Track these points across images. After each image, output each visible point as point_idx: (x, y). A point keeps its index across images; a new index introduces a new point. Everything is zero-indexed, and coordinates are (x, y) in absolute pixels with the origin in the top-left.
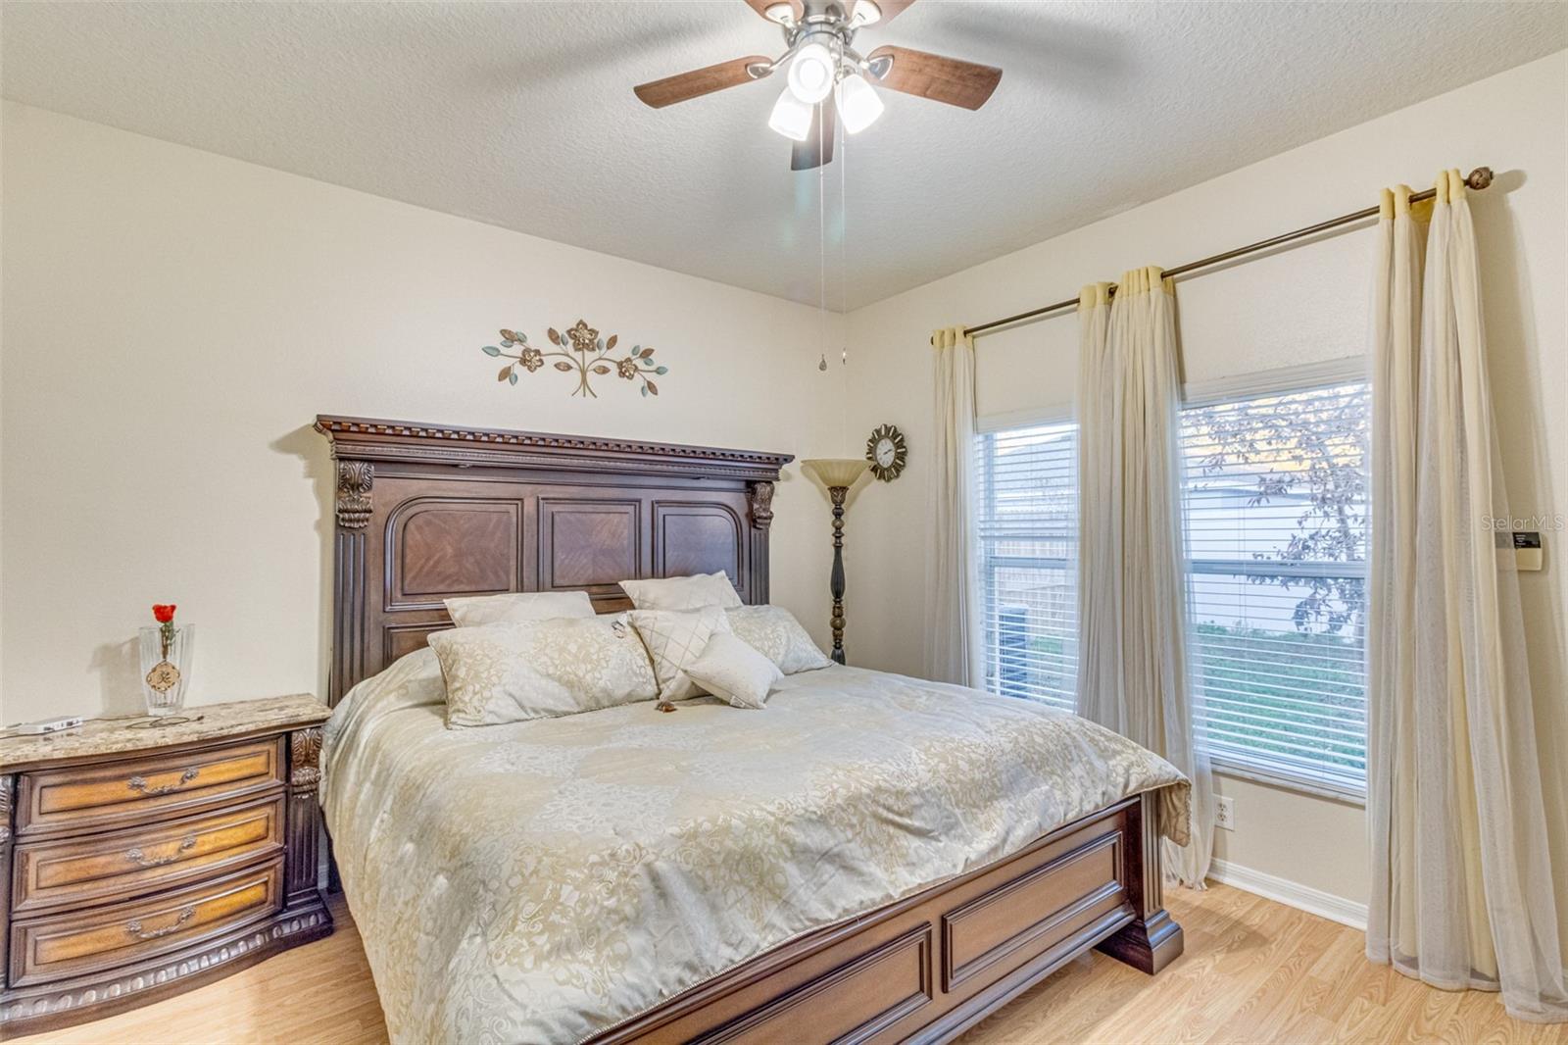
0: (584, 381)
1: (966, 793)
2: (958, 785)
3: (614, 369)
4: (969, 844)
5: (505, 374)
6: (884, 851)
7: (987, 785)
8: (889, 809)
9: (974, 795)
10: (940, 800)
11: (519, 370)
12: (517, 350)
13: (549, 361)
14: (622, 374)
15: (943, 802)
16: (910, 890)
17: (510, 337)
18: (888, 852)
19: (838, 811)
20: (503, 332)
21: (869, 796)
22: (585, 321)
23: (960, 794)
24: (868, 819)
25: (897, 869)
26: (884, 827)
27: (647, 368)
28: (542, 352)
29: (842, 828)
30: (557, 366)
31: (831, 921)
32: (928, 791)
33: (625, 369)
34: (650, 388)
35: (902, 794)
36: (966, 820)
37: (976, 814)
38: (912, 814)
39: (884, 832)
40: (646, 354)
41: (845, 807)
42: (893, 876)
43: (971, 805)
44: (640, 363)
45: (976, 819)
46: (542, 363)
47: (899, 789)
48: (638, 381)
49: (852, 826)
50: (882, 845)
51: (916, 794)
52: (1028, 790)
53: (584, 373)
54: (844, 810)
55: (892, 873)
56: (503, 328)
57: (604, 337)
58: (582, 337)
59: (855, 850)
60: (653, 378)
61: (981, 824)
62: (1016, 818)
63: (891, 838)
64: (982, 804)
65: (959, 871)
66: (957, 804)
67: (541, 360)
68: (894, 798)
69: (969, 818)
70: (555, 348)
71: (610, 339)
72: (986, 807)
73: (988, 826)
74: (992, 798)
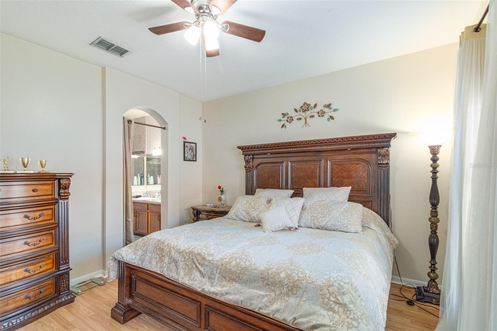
0: (306, 122)
1: (224, 272)
2: (224, 268)
3: (316, 115)
4: (212, 286)
5: (283, 126)
6: (188, 270)
7: (236, 274)
8: (197, 260)
9: (227, 274)
10: (214, 268)
11: (287, 124)
12: (286, 118)
13: (295, 119)
14: (319, 116)
15: (214, 269)
16: (184, 283)
17: (284, 115)
18: (189, 271)
19: (185, 252)
20: (283, 114)
21: (195, 254)
22: (306, 102)
23: (222, 271)
24: (190, 259)
25: (187, 277)
26: (193, 264)
27: (329, 111)
28: (292, 117)
29: (182, 257)
30: (297, 119)
31: (165, 275)
32: (212, 263)
33: (321, 114)
34: (331, 118)
35: (204, 259)
36: (218, 280)
37: (223, 280)
38: (202, 266)
39: (192, 265)
40: (328, 106)
41: (187, 253)
42: (184, 277)
43: (224, 277)
44: (326, 110)
45: (222, 282)
46: (293, 120)
47: (205, 257)
48: (326, 116)
49: (185, 258)
50: (189, 268)
51: (208, 261)
52: (252, 288)
53: (306, 119)
54: (186, 253)
55: (185, 276)
56: (282, 113)
57: (312, 105)
58: (306, 108)
59: (181, 264)
60: (332, 114)
61: (222, 284)
62: (236, 292)
63: (192, 268)
64: (228, 279)
65: (199, 290)
66: (219, 273)
67: (292, 119)
68: (201, 258)
69: (220, 280)
70: (297, 114)
71: (315, 105)
72: (229, 281)
73: (222, 287)
74: (234, 280)
